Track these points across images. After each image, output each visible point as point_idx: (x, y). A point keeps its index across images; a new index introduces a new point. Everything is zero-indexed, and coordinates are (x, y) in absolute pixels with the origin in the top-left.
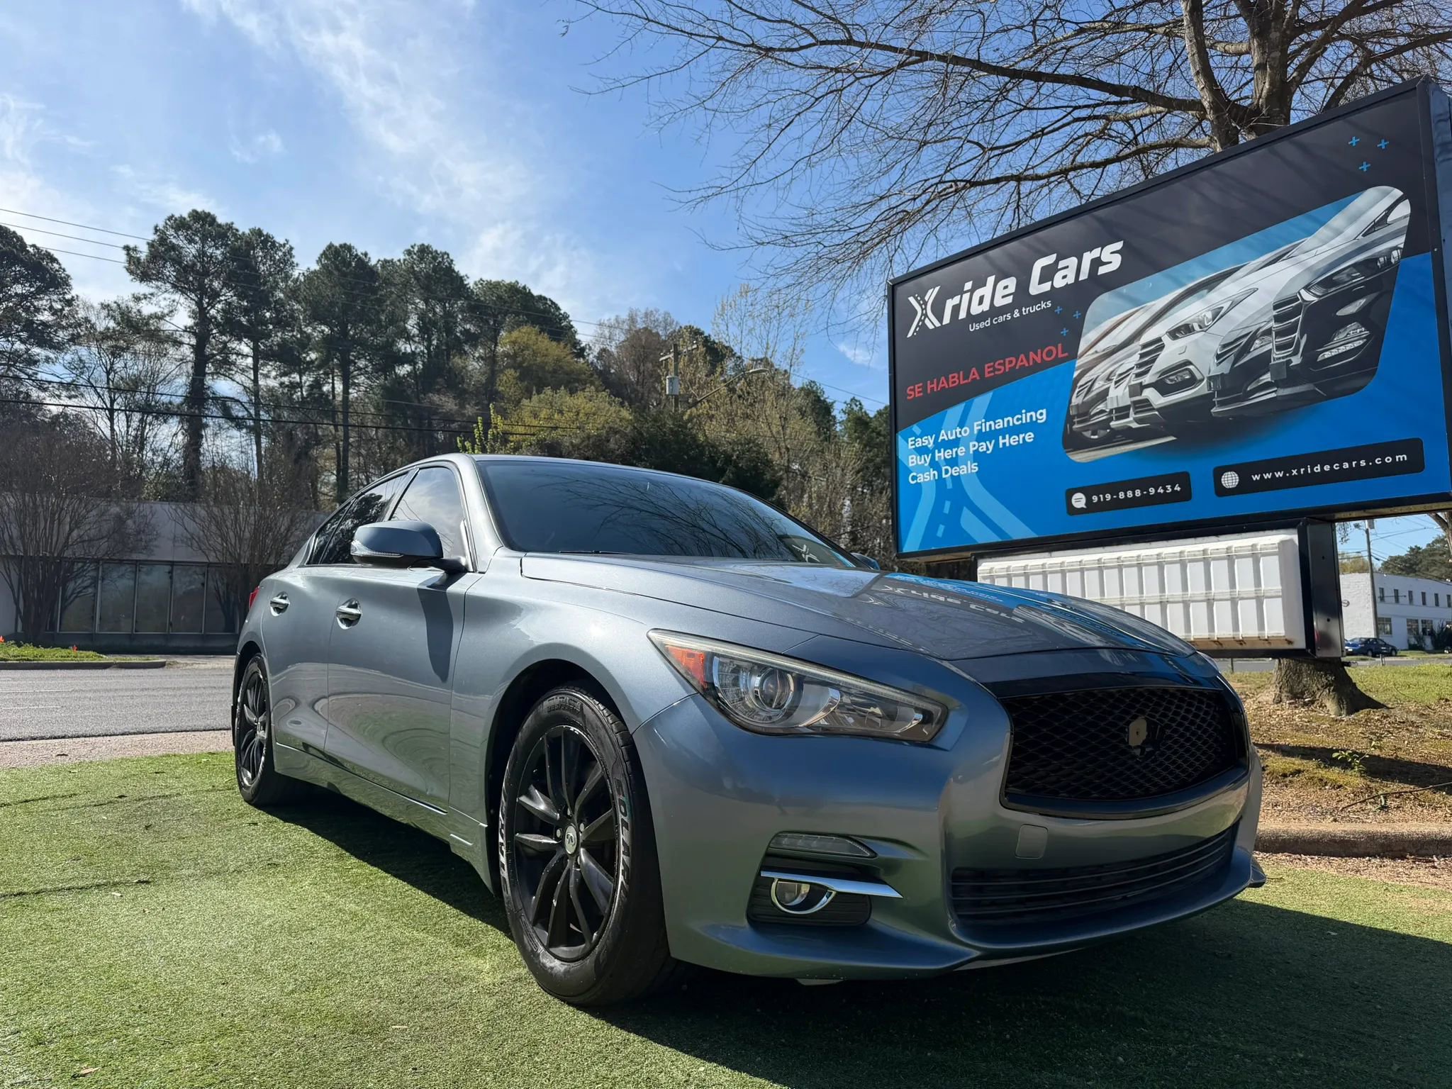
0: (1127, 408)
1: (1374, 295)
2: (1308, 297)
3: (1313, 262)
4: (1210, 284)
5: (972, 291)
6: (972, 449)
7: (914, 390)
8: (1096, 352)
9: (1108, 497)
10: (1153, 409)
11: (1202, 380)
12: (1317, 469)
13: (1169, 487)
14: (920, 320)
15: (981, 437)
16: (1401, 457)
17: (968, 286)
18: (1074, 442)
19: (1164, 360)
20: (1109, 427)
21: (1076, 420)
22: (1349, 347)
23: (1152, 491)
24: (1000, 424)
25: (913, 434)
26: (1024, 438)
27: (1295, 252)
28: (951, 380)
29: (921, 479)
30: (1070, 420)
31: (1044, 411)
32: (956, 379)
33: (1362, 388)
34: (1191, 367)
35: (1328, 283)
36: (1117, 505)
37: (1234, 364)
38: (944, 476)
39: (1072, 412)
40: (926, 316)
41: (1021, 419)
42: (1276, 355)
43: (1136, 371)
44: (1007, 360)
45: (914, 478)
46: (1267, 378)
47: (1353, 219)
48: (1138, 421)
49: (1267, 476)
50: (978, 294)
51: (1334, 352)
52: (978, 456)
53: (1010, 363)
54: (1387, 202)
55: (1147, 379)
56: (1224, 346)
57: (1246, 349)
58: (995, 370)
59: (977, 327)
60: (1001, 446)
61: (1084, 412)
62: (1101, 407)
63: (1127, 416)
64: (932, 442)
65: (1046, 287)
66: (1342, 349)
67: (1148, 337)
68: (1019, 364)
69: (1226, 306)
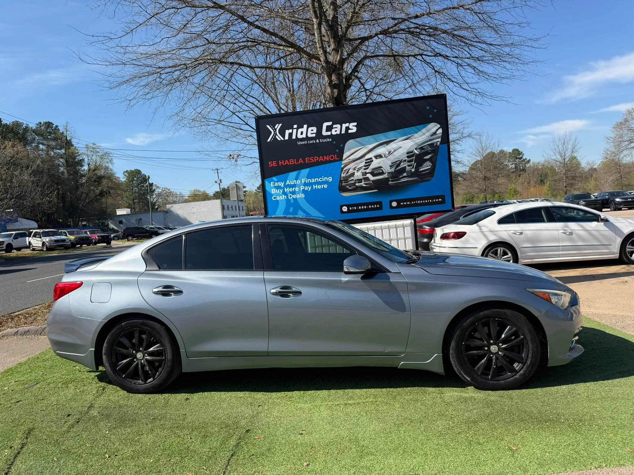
0: (361, 179)
1: (433, 154)
2: (416, 152)
3: (417, 141)
4: (387, 143)
5: (297, 129)
6: (302, 189)
7: (272, 163)
8: (350, 159)
9: (355, 208)
10: (370, 181)
11: (386, 173)
12: (419, 202)
13: (375, 206)
14: (273, 136)
15: (305, 184)
16: (440, 200)
17: (295, 126)
18: (343, 189)
19: (373, 166)
20: (355, 185)
21: (343, 182)
22: (427, 168)
23: (370, 207)
24: (313, 181)
25: (273, 181)
26: (323, 186)
27: (412, 138)
28: (290, 162)
29: (278, 198)
30: (341, 181)
31: (331, 178)
32: (292, 162)
33: (430, 180)
34: (382, 168)
35: (421, 148)
36: (358, 211)
37: (395, 169)
38: (289, 198)
39: (342, 179)
40: (276, 134)
41: (322, 179)
42: (407, 168)
43: (364, 168)
44: (315, 157)
45: (274, 198)
46: (405, 174)
47: (428, 131)
48: (366, 184)
49: (405, 203)
50: (300, 130)
51: (423, 169)
52: (304, 191)
53: (316, 159)
54: (436, 128)
55: (368, 171)
56: (392, 163)
57: (399, 165)
58: (310, 160)
59: (301, 143)
60: (314, 188)
61: (346, 179)
62: (352, 178)
63: (362, 182)
64: (283, 184)
65: (329, 133)
66: (425, 168)
67: (368, 157)
68: (320, 159)
69: (392, 151)
